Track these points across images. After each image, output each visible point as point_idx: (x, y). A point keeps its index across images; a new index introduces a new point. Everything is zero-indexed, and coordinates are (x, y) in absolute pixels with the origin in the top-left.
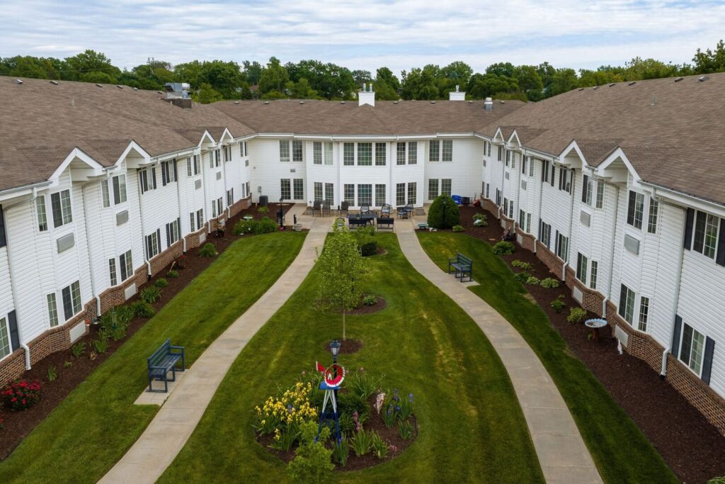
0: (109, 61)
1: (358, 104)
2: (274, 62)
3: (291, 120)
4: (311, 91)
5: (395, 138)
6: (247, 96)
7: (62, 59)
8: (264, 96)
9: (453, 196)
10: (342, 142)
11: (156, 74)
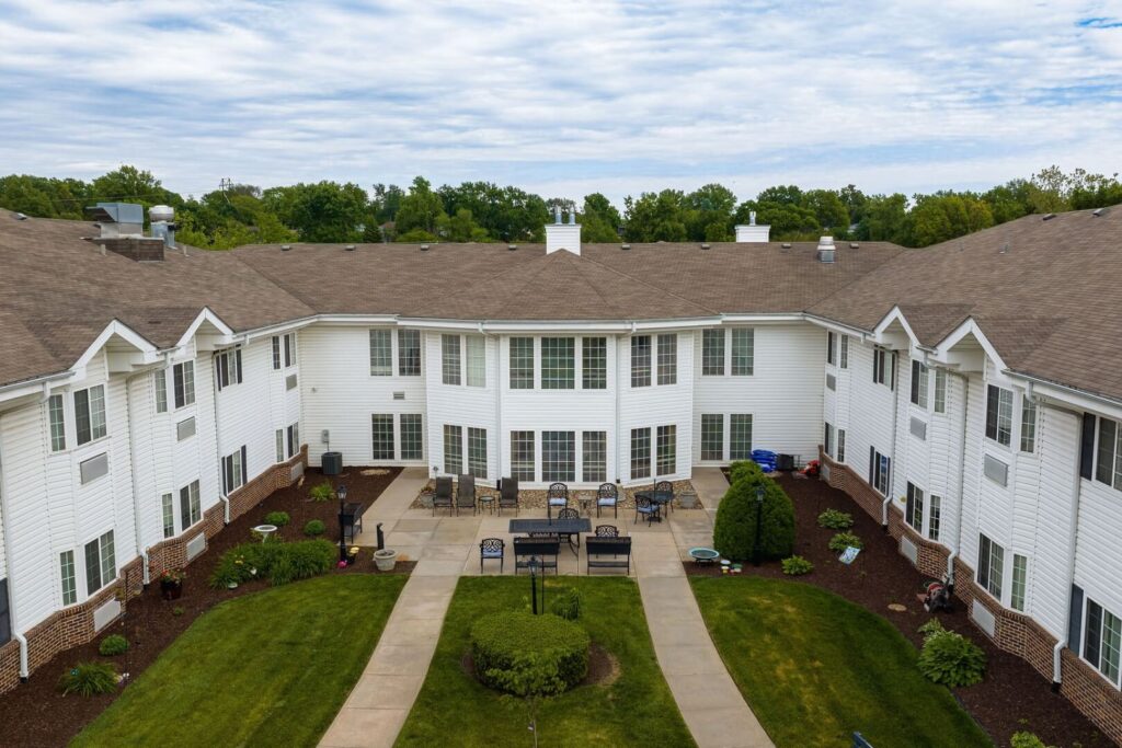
0: (158, 183)
1: (545, 250)
2: (421, 185)
3: (396, 286)
4: (476, 230)
5: (629, 327)
6: (373, 238)
7: (88, 181)
8: (401, 237)
9: (757, 453)
10: (504, 335)
11: (233, 205)
